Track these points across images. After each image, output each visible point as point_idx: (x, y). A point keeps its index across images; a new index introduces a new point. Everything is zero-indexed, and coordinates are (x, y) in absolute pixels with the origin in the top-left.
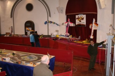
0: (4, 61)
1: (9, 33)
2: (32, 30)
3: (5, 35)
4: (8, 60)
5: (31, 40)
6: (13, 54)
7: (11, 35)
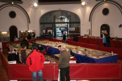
0: (77, 53)
1: (87, 35)
2: (107, 32)
3: (83, 36)
4: (80, 53)
5: (103, 41)
6: (85, 50)
7: (88, 36)
